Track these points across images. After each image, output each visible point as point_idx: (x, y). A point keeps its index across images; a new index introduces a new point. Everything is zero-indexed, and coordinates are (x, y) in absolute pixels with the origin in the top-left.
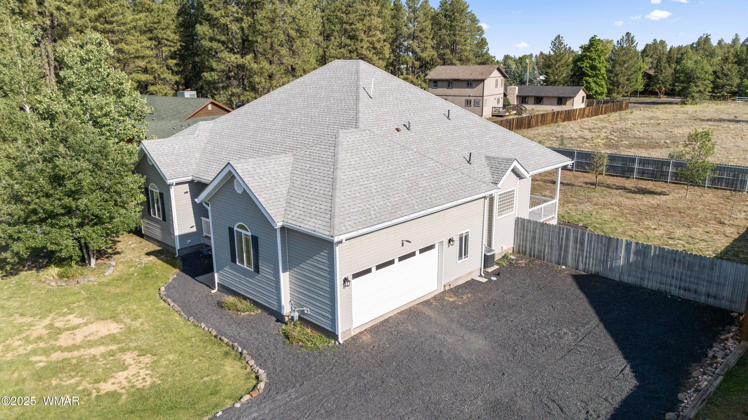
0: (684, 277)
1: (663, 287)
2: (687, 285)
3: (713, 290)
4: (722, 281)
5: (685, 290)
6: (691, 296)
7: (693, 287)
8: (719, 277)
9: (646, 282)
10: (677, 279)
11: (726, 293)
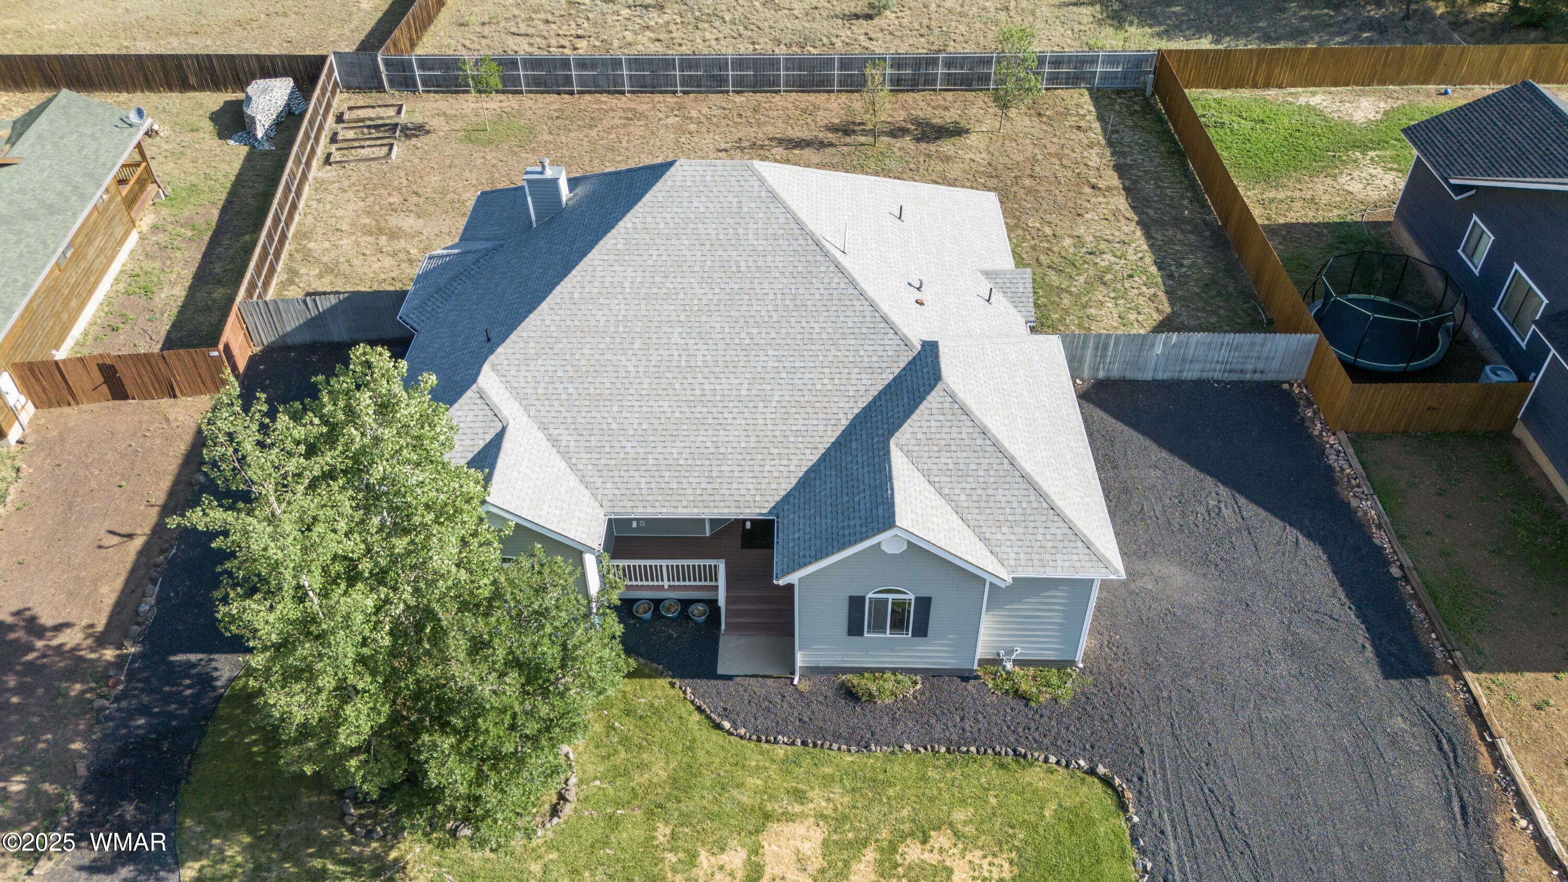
0: (1230, 360)
1: (1205, 375)
2: (1233, 366)
4: (1272, 355)
7: (1239, 367)
8: (1269, 351)
9: (1185, 374)
10: (1222, 363)
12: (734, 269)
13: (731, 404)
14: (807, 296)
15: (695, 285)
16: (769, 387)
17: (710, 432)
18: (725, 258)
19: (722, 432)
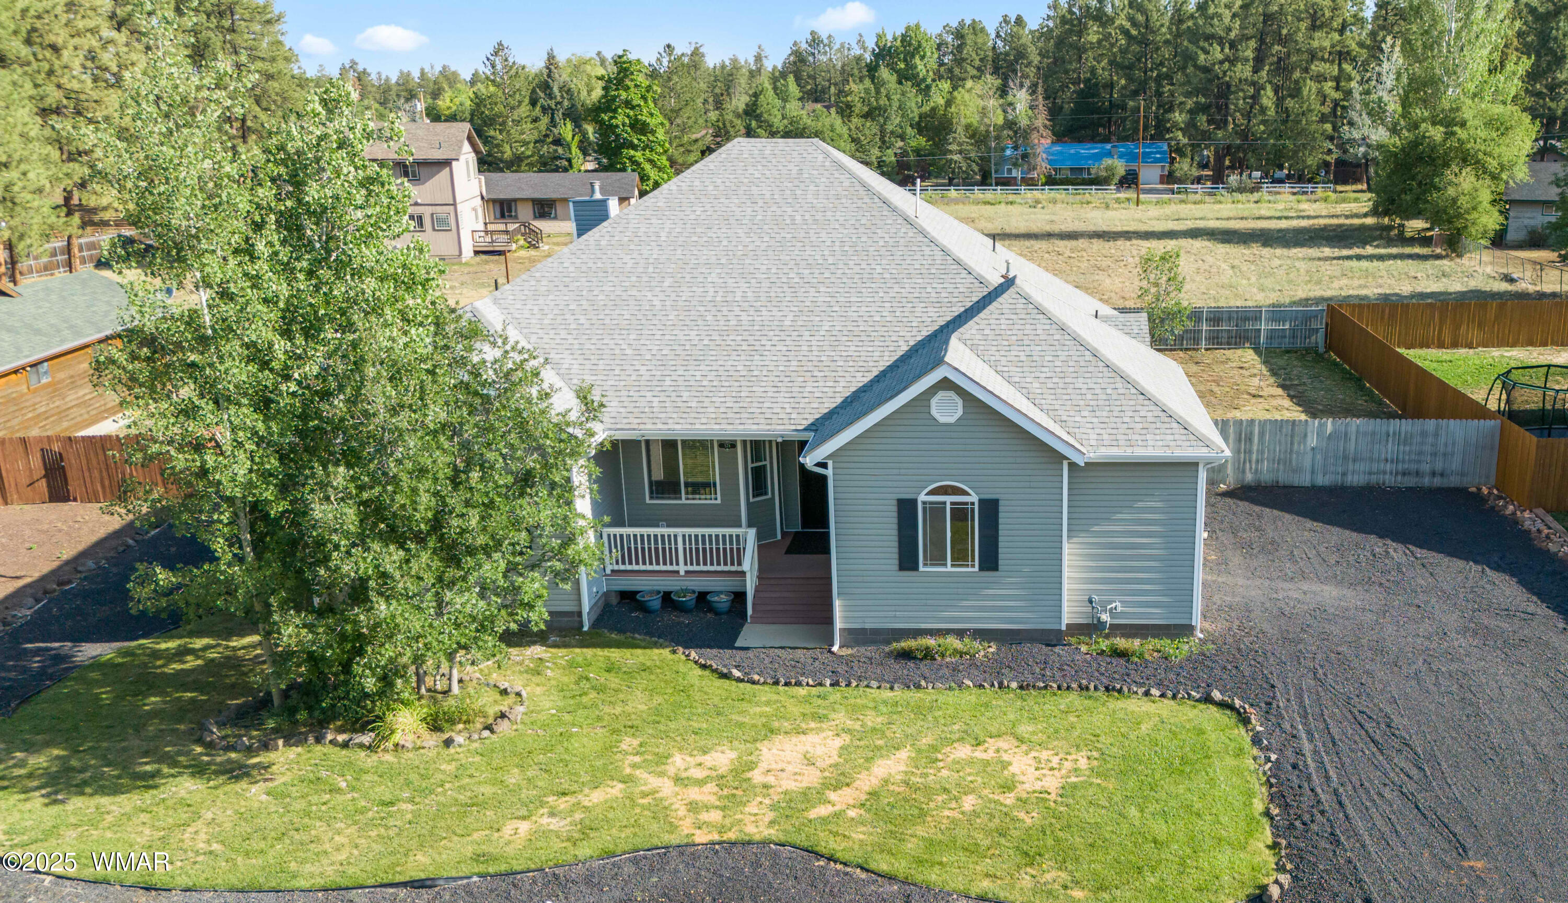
0: (1401, 457)
1: (1374, 479)
2: (1406, 466)
3: (1439, 466)
4: (1450, 449)
5: (1404, 474)
6: (1410, 482)
7: (1413, 467)
8: (1446, 445)
9: (1350, 478)
10: (1392, 461)
11: (1455, 464)
12: (788, 222)
13: (772, 333)
14: (870, 243)
15: (742, 235)
16: (818, 319)
17: (743, 358)
18: (778, 213)
19: (757, 357)
